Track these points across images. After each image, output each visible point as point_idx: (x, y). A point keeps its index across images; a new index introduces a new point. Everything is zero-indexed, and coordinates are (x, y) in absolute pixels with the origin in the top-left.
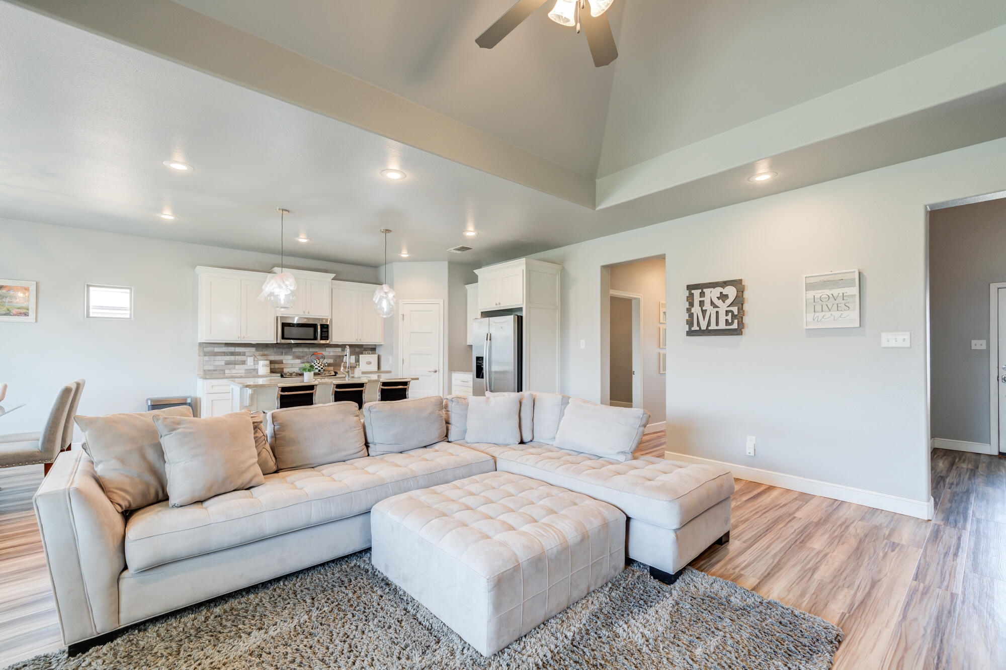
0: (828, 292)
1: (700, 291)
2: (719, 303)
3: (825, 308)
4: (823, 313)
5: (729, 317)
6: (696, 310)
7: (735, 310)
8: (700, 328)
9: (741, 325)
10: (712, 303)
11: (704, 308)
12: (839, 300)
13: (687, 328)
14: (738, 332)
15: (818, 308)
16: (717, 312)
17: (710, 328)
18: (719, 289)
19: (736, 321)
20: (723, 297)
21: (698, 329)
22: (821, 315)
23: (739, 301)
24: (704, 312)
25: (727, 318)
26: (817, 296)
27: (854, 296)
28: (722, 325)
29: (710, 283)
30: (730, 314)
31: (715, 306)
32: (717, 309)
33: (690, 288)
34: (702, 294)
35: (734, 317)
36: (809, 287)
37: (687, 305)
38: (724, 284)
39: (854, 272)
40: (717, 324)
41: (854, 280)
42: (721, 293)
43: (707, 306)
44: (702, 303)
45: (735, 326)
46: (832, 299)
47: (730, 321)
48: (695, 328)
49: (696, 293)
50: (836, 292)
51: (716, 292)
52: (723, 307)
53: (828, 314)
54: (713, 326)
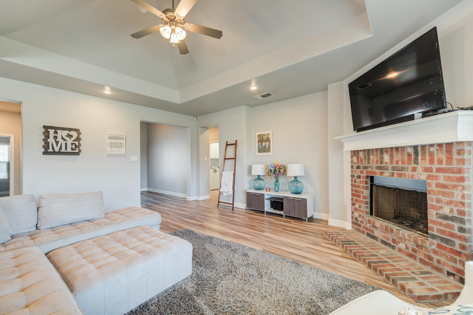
0: (116, 141)
1: (54, 130)
2: (67, 139)
3: (115, 146)
4: (114, 149)
5: (74, 146)
6: (51, 140)
7: (77, 143)
8: (54, 150)
9: (80, 151)
10: (62, 138)
11: (57, 140)
12: (119, 144)
13: (43, 150)
14: (78, 154)
15: (112, 146)
16: (66, 144)
17: (61, 151)
18: (68, 132)
19: (77, 149)
20: (70, 136)
21: (53, 151)
22: (113, 149)
23: (78, 139)
24: (57, 143)
25: (72, 146)
26: (112, 142)
27: (123, 143)
28: (69, 150)
29: (60, 127)
30: (74, 145)
31: (65, 140)
32: (66, 142)
33: (46, 128)
34: (56, 132)
35: (76, 146)
36: (110, 138)
37: (43, 137)
38: (70, 130)
39: (124, 135)
40: (66, 149)
41: (124, 138)
42: (68, 134)
43: (59, 139)
44: (55, 138)
45: (77, 151)
46: (117, 144)
47: (74, 148)
48: (51, 150)
49: (52, 131)
50: (119, 141)
51: (66, 133)
52: (70, 141)
53: (116, 149)
54: (63, 150)
